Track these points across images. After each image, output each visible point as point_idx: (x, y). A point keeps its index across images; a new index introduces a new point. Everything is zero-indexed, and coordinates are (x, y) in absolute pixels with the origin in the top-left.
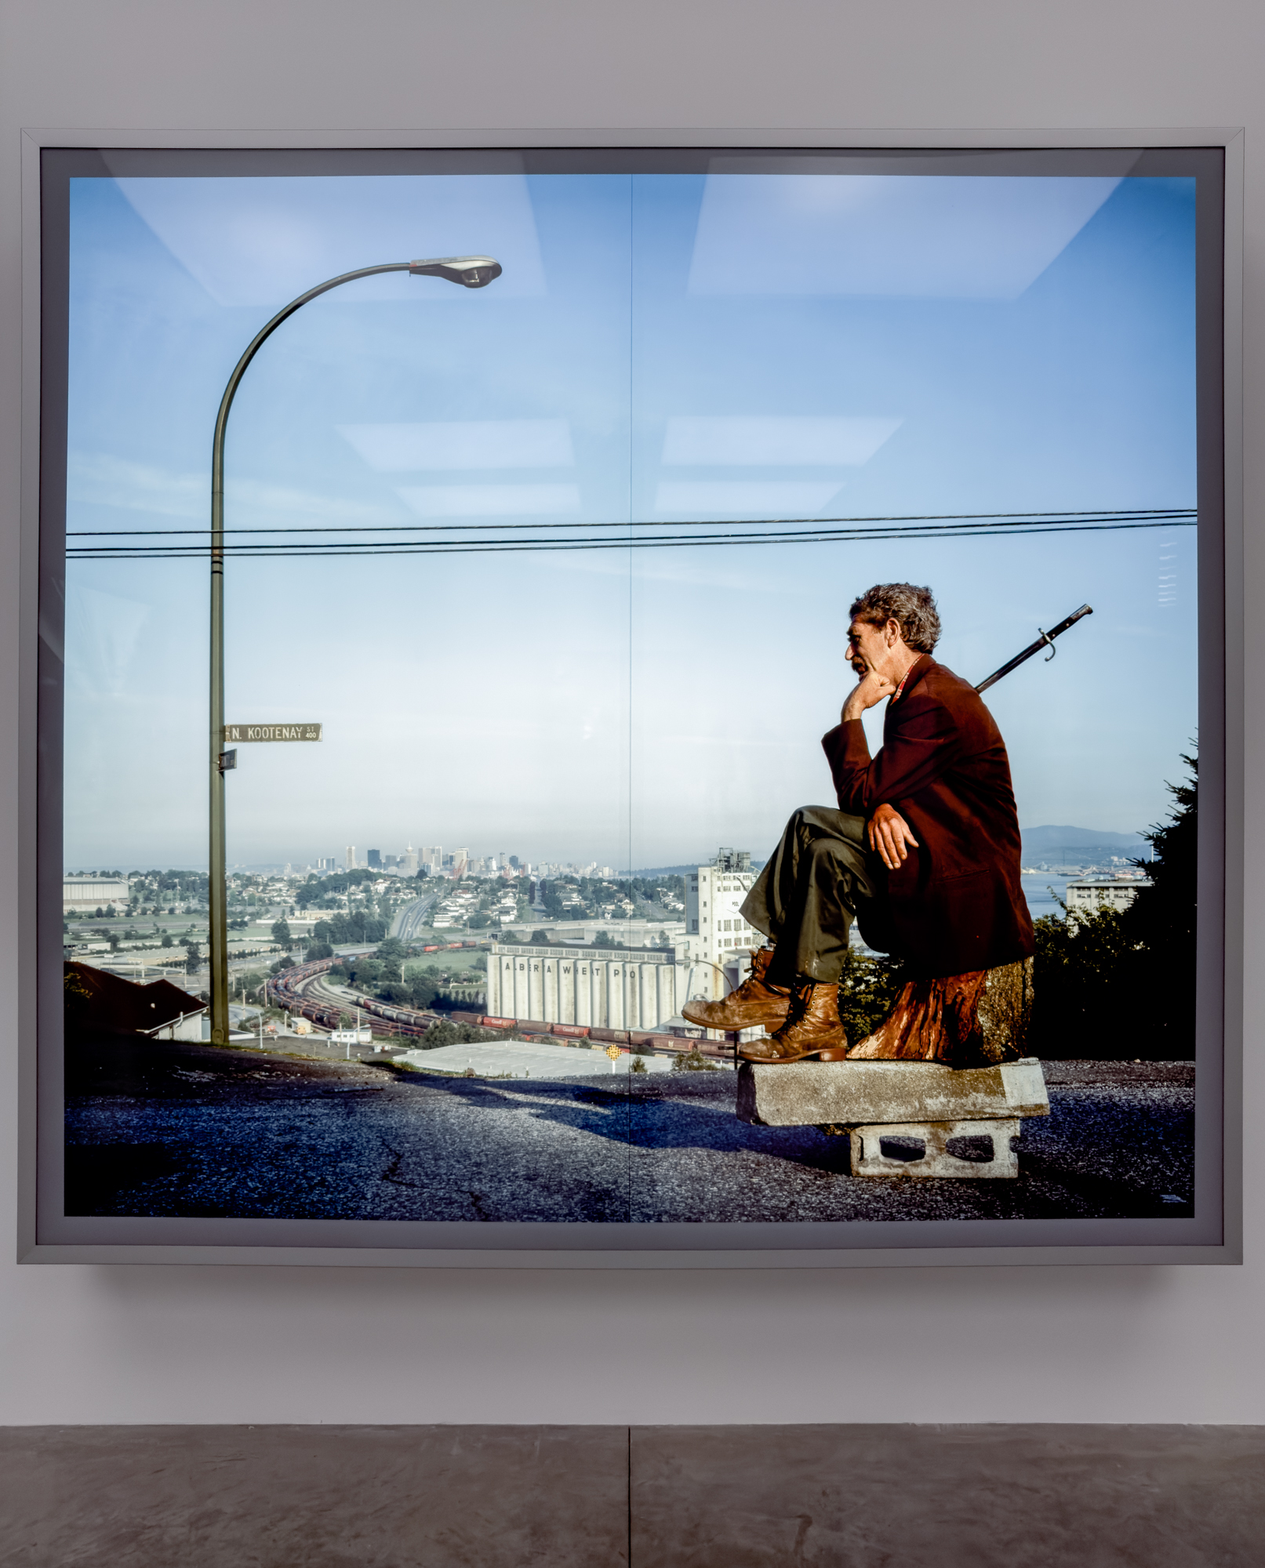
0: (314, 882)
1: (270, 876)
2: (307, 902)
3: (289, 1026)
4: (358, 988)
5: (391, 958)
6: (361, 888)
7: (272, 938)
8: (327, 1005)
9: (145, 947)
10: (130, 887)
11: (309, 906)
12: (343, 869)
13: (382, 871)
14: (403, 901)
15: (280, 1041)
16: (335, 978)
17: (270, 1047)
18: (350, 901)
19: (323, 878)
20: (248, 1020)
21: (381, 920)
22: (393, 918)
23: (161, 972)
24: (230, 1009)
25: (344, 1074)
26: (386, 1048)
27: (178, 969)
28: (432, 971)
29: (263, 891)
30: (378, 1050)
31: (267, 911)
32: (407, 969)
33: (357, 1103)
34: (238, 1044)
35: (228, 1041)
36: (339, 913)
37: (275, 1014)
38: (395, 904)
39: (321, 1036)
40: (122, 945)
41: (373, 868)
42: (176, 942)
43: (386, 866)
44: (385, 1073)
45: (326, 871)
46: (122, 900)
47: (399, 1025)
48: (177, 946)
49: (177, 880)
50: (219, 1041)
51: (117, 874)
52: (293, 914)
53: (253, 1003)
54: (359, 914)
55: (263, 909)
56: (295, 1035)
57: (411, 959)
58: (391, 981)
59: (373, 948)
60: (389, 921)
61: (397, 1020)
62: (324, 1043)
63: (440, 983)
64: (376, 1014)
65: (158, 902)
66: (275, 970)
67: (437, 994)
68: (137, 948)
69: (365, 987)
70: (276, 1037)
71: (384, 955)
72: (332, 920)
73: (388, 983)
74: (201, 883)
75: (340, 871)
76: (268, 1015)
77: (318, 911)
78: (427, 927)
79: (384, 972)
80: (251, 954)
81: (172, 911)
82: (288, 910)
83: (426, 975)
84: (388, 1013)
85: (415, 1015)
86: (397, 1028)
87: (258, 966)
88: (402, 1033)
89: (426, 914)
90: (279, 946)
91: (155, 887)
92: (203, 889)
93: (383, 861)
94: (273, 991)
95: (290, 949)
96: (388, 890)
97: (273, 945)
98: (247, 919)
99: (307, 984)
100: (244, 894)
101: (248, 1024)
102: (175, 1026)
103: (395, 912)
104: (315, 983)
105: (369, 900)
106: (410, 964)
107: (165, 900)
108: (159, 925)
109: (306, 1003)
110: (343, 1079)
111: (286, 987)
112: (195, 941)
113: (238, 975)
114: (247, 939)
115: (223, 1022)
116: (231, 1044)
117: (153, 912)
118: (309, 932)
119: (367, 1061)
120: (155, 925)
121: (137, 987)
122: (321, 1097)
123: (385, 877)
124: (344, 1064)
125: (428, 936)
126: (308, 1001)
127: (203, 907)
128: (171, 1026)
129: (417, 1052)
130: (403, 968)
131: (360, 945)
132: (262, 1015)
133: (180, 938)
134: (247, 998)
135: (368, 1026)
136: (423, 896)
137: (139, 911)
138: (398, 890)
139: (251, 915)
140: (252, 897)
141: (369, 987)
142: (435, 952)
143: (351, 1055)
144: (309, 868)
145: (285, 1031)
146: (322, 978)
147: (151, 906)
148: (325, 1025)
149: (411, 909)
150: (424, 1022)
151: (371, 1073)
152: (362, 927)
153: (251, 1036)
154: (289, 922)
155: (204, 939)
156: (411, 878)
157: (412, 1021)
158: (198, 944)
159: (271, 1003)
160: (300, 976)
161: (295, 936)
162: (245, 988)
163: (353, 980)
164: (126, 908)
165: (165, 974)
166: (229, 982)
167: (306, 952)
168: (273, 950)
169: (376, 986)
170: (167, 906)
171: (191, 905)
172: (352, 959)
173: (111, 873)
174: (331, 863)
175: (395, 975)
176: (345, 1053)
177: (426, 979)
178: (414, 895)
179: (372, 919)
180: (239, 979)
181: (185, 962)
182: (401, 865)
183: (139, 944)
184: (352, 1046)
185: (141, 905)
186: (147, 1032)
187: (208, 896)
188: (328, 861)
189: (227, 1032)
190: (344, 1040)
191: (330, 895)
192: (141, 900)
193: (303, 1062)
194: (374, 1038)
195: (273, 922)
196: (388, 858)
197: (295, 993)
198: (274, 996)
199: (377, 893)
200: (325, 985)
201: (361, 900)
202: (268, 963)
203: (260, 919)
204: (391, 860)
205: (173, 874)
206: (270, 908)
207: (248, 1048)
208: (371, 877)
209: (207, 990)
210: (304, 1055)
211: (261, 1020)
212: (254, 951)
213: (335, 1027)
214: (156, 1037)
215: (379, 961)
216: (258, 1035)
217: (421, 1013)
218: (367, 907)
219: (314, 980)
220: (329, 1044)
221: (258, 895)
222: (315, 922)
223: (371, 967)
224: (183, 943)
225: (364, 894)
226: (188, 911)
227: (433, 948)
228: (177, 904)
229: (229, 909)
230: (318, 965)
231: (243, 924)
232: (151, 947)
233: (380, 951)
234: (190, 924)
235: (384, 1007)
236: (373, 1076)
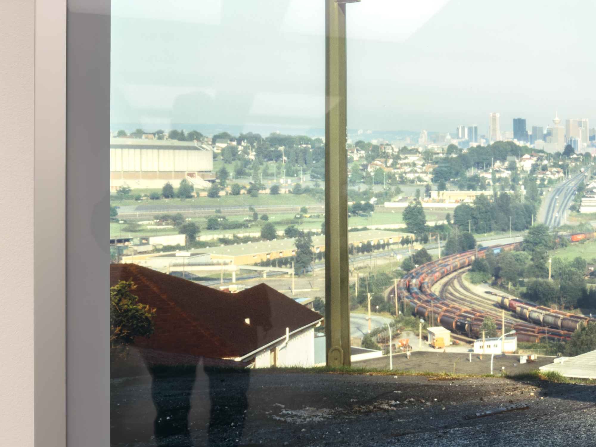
0: (454, 156)
1: (402, 146)
2: (446, 180)
3: (425, 338)
4: (503, 287)
5: (538, 249)
6: (507, 164)
7: (404, 226)
8: (469, 309)
9: (237, 240)
10: (215, 156)
11: (448, 185)
12: (487, 140)
13: (529, 145)
14: (551, 182)
15: (414, 359)
16: (478, 275)
17: (401, 366)
18: (495, 180)
19: (465, 151)
20: (375, 333)
21: (528, 203)
22: (540, 201)
23: (260, 274)
24: (351, 320)
25: (487, 393)
26: (533, 358)
27: (283, 269)
28: (579, 263)
29: (393, 165)
30: (523, 361)
31: (398, 192)
32: (555, 262)
33: (501, 427)
34: (362, 366)
35: (349, 363)
36: (482, 195)
37: (407, 323)
38: (542, 185)
39: (462, 349)
40: (203, 237)
41: (519, 140)
42: (280, 232)
43: (532, 139)
44: (531, 387)
45: (466, 143)
46: (203, 173)
47: (546, 329)
48: (282, 238)
49: (282, 148)
50: (337, 365)
51: (195, 136)
52: (430, 196)
53: (380, 311)
54: (504, 196)
55: (393, 188)
56: (432, 350)
57: (559, 251)
58: (537, 276)
59: (518, 238)
60: (536, 204)
61: (544, 323)
62: (465, 357)
63: (586, 278)
64: (522, 317)
65: (255, 177)
66: (407, 266)
67: (584, 291)
68: (225, 241)
69: (510, 286)
70: (408, 353)
71: (531, 246)
72: (475, 203)
73: (534, 279)
74: (315, 153)
75: (483, 143)
76: (400, 325)
77: (458, 192)
78: (575, 213)
79: (531, 267)
80: (378, 246)
81: (275, 190)
82: (423, 190)
83: (573, 269)
84: (535, 315)
85: (562, 316)
86: (543, 332)
87: (387, 262)
88: (549, 338)
89: (573, 197)
90: (412, 236)
91: (252, 156)
92: (317, 161)
93: (530, 133)
94: (406, 293)
95: (425, 240)
96: (535, 168)
97: (405, 235)
98: (372, 201)
99: (446, 284)
100: (370, 169)
101: (374, 339)
102: (278, 348)
103: (541, 194)
104: (456, 282)
105: (515, 179)
106: (558, 256)
107: (266, 175)
108: (257, 209)
109: (445, 308)
110: (485, 399)
111: (421, 288)
112: (306, 231)
113: (361, 275)
114: (373, 227)
115: (342, 337)
116: (353, 366)
117: (250, 192)
118: (448, 217)
119: (512, 374)
120: (251, 209)
121: (226, 296)
122: (461, 425)
123: (533, 152)
124: (487, 381)
125: (575, 223)
126: (447, 305)
127: (317, 185)
128: (273, 349)
129: (564, 359)
130: (550, 261)
131: (506, 234)
132: (391, 325)
133: (286, 227)
134: (373, 305)
135: (513, 332)
136: (570, 176)
137: (229, 189)
138: (545, 169)
139: (378, 196)
140: (379, 172)
141: (514, 285)
142: (582, 242)
143: (494, 369)
144: (448, 137)
145: (419, 346)
146: (463, 276)
147: (246, 182)
148: (466, 335)
149: (558, 191)
150: (570, 324)
151: (515, 389)
152: (507, 212)
153: (378, 354)
154: (424, 205)
155: (318, 228)
156: (558, 154)
157: (559, 323)
158: (310, 234)
159: (402, 311)
160: (437, 274)
161: (431, 224)
162: (371, 291)
163: (497, 277)
164: (209, 185)
165: (265, 275)
166: (351, 283)
167: (444, 243)
168: (405, 241)
169: (522, 284)
170: (269, 183)
171: (301, 182)
172: (496, 251)
173: (186, 133)
174: (473, 132)
175: (541, 269)
176: (488, 368)
177: (573, 273)
178: (562, 174)
179: (518, 202)
180: (362, 280)
181: (292, 258)
182: (548, 138)
183: (229, 235)
184: (496, 357)
185: (231, 181)
186: (238, 359)
187: (323, 170)
188: (470, 129)
189: (348, 351)
190: (487, 351)
191: (472, 172)
192: (232, 174)
193: (440, 383)
194: (519, 346)
195: (405, 205)
196: (534, 129)
197: (431, 295)
198: (406, 300)
199: (523, 171)
200: (467, 284)
201: (506, 178)
202: (400, 258)
203: (390, 201)
204: (538, 133)
205: (276, 140)
206: (402, 187)
207: (375, 370)
208: (517, 152)
209: (322, 295)
210: (442, 374)
211: (390, 334)
212: (382, 242)
213: (477, 336)
214: (251, 366)
215: (525, 253)
216: (387, 352)
217: (568, 314)
218: (513, 188)
219: (454, 278)
220: (470, 358)
221: (386, 170)
222: (455, 206)
223: (517, 260)
224: (290, 233)
225: (510, 172)
226: (297, 191)
227: (580, 237)
228: (282, 181)
229: (350, 188)
230: (457, 259)
231: (369, 208)
232: (246, 240)
233: (526, 241)
234: (299, 207)
235: (531, 308)
236: (518, 392)
